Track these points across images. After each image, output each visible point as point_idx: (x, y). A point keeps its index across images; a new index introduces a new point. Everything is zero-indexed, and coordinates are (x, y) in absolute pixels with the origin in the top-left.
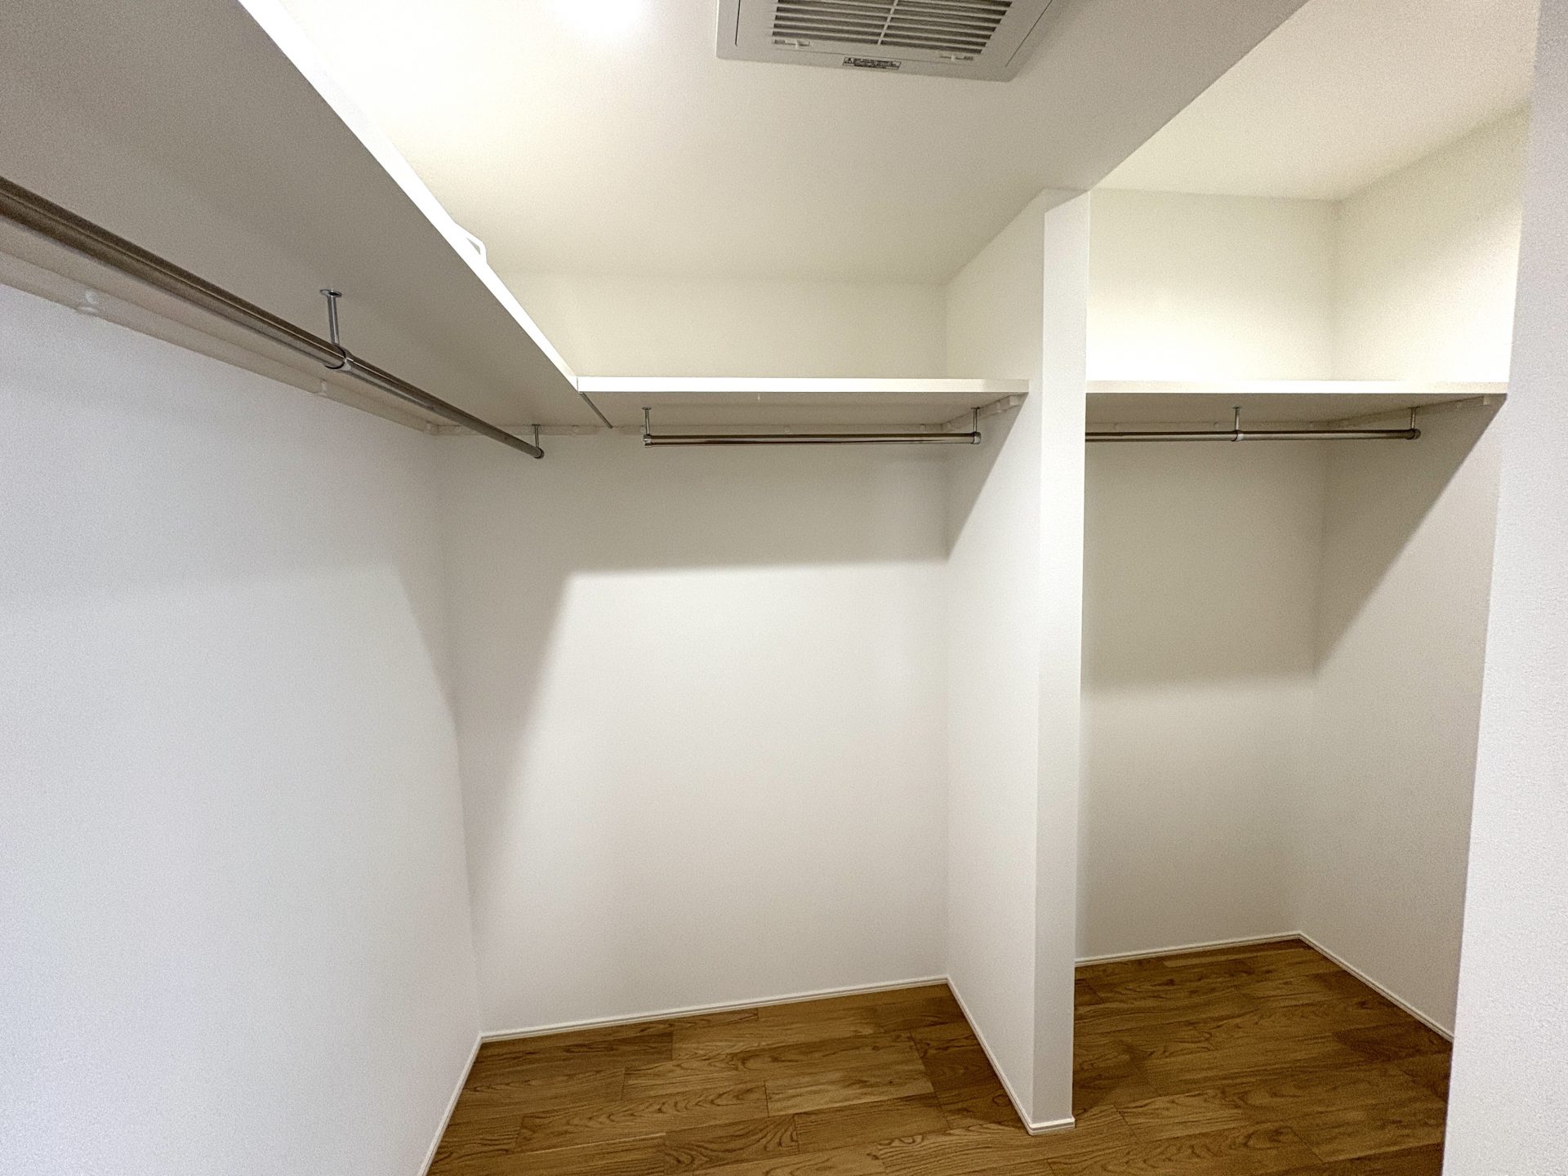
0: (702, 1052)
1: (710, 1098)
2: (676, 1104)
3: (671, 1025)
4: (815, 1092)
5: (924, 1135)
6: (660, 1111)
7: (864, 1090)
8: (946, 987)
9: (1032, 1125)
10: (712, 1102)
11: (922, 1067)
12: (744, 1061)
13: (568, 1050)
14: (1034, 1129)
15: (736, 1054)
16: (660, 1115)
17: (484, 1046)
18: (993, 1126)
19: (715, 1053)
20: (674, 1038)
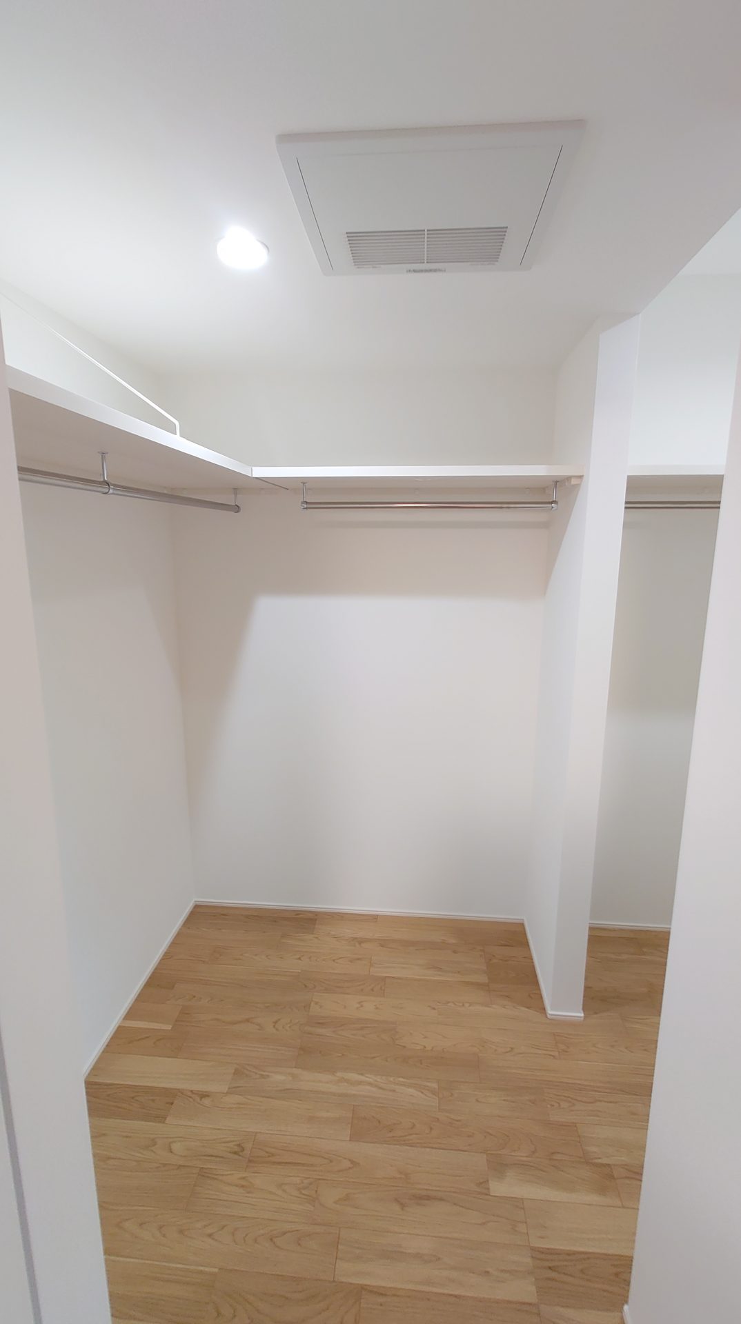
0: (333, 933)
1: (334, 958)
2: (310, 958)
3: (316, 915)
4: (404, 968)
5: (471, 1004)
6: (299, 959)
7: (439, 973)
8: (522, 925)
9: (550, 1012)
10: (334, 960)
11: (485, 968)
12: (360, 943)
13: (247, 917)
14: (552, 1015)
15: (356, 938)
16: (300, 961)
17: (197, 907)
18: (523, 1009)
19: (342, 935)
20: (317, 922)
